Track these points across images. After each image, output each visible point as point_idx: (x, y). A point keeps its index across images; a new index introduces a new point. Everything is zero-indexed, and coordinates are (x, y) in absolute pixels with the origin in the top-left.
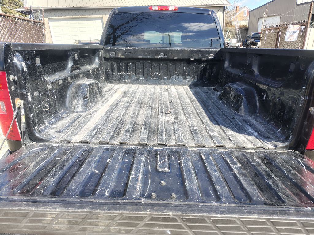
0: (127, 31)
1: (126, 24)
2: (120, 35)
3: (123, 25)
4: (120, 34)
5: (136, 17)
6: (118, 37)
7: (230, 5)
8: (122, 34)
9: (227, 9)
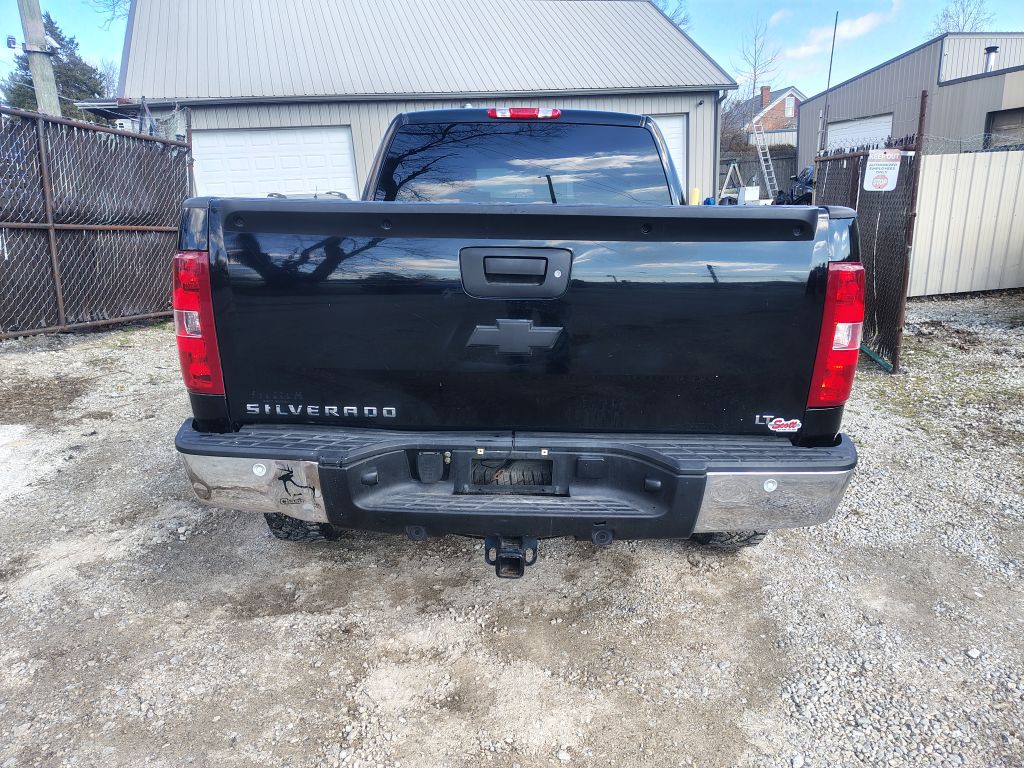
0: (425, 170)
1: (419, 151)
2: (405, 181)
3: (413, 152)
4: (404, 177)
5: (448, 129)
6: (401, 184)
7: (735, 86)
8: (411, 178)
9: (724, 97)
